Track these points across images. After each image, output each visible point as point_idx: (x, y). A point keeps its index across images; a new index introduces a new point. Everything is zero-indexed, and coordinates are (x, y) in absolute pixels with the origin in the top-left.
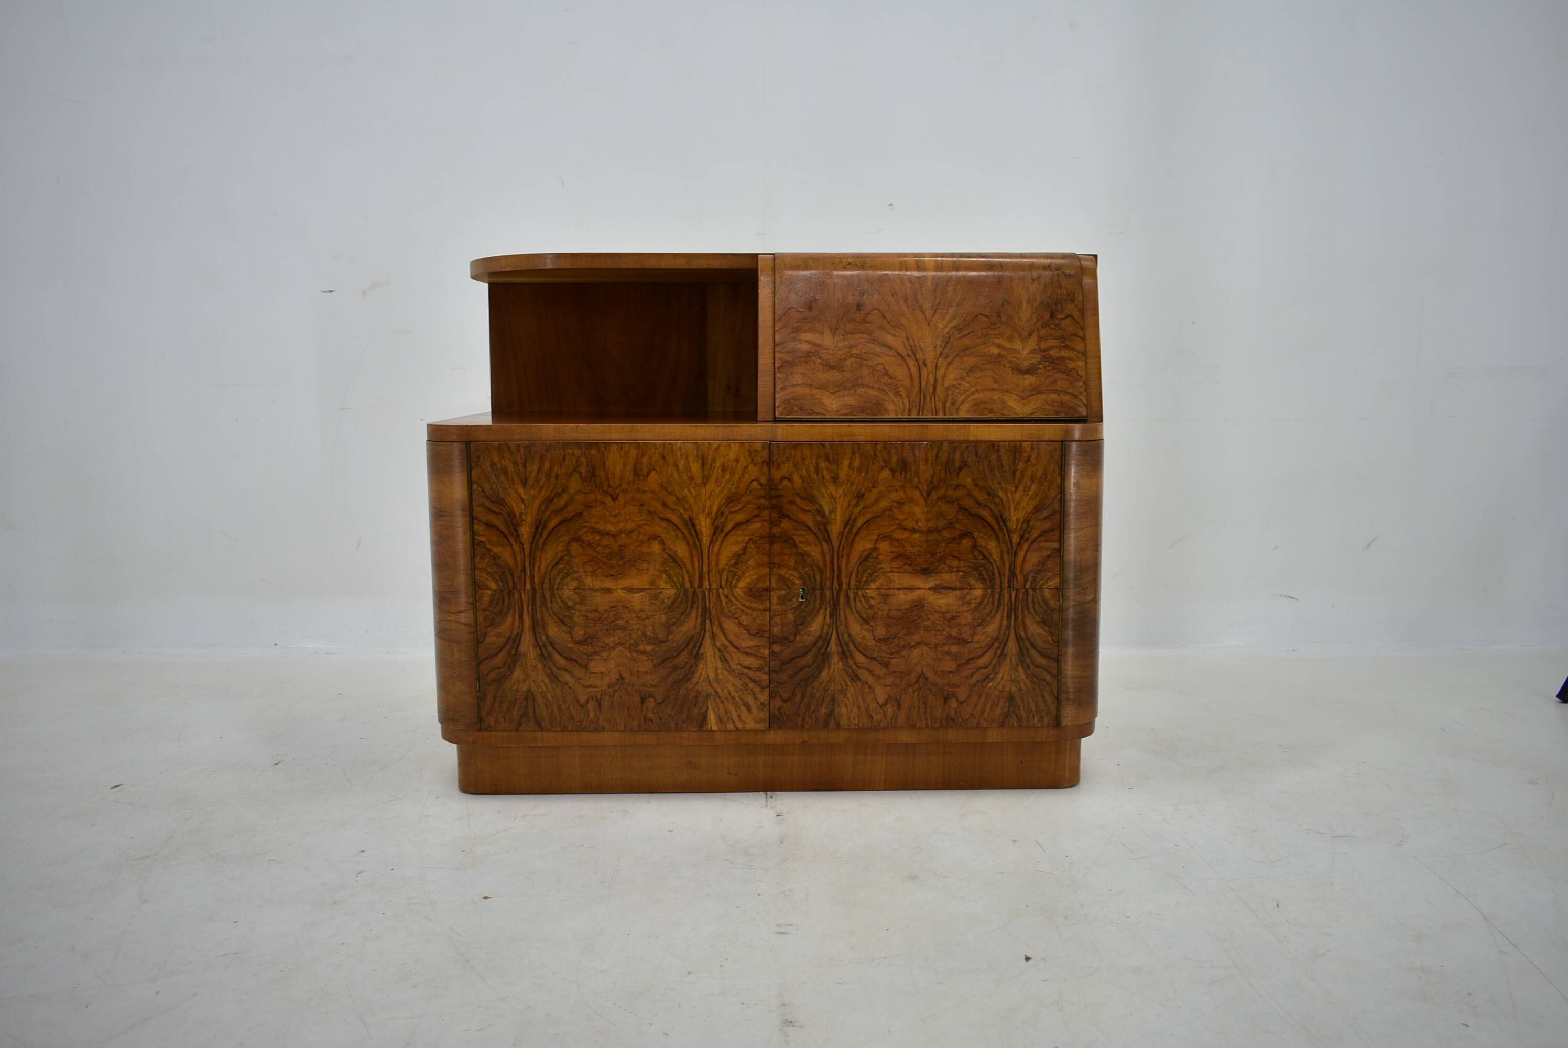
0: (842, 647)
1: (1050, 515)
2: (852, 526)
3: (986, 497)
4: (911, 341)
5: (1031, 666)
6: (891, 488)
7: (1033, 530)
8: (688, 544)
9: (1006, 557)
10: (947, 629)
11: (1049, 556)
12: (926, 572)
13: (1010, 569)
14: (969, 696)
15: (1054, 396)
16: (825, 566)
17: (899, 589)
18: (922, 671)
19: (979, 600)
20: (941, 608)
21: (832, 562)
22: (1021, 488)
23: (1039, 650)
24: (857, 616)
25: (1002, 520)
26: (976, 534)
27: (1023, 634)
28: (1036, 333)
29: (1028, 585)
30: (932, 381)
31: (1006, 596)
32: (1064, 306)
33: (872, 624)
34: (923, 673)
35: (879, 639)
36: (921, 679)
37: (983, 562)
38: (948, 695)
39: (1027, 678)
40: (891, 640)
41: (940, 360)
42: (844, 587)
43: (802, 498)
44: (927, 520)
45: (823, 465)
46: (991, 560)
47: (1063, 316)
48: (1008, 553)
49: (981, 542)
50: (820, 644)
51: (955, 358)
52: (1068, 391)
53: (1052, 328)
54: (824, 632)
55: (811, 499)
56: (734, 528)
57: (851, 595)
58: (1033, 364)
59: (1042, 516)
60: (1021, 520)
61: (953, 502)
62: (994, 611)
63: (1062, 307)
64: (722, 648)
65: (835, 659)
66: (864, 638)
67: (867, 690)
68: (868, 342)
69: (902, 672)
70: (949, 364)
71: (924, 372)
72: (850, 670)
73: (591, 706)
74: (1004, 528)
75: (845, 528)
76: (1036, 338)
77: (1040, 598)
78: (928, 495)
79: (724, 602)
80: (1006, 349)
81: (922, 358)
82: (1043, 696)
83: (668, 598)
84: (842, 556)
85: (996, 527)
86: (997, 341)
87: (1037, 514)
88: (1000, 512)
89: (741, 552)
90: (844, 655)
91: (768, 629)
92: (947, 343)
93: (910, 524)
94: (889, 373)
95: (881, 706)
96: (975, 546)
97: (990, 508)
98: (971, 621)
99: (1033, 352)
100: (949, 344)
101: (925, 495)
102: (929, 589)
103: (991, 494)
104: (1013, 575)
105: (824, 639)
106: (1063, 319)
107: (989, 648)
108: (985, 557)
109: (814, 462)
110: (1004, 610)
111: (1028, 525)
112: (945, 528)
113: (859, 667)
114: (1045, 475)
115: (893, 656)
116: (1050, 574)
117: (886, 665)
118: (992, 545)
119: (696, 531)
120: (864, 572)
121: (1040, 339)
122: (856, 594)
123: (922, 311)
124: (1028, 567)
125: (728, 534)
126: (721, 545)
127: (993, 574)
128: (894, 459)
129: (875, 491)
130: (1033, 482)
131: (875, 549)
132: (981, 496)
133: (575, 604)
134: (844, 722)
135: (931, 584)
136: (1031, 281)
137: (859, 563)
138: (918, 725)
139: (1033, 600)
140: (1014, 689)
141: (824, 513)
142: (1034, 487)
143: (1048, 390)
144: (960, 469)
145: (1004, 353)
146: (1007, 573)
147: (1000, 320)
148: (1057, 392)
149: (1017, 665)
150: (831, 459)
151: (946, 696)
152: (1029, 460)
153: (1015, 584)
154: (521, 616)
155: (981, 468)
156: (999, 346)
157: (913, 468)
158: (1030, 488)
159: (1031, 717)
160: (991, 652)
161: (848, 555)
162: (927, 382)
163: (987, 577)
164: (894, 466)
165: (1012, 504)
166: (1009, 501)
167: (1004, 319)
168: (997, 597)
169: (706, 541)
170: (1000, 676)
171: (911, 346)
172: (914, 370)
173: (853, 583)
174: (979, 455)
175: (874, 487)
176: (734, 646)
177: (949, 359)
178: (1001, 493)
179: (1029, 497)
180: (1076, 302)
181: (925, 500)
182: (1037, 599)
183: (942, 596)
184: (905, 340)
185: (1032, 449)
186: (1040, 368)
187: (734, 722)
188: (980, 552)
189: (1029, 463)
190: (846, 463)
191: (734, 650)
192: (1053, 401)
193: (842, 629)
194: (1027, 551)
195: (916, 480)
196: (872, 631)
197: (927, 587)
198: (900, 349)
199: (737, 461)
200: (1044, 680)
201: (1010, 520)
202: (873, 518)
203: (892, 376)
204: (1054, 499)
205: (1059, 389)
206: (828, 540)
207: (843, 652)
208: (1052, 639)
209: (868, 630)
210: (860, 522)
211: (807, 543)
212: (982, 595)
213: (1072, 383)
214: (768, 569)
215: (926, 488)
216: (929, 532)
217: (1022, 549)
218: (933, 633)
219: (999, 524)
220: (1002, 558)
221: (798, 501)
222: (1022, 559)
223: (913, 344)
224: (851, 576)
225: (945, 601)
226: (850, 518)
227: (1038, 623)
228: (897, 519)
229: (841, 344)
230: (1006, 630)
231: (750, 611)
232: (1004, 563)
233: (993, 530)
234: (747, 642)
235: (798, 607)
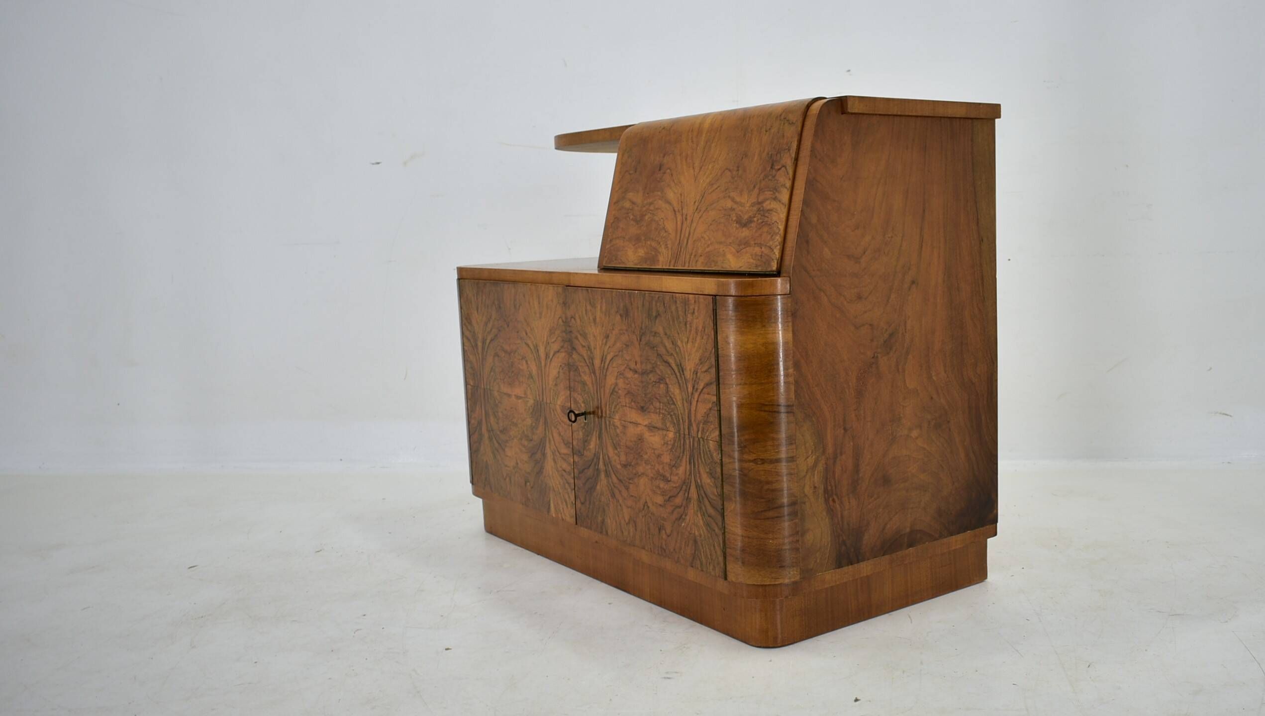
0: (605, 466)
1: (709, 368)
2: (605, 363)
3: (671, 346)
4: (683, 197)
5: (706, 514)
6: (621, 332)
7: (700, 382)
8: (536, 365)
9: (686, 404)
10: (657, 465)
11: (710, 409)
12: (643, 409)
13: (688, 417)
14: (672, 531)
15: (757, 250)
16: (594, 394)
17: (630, 422)
18: (646, 499)
19: (672, 442)
20: (653, 444)
21: (597, 392)
22: (690, 340)
23: (710, 499)
24: (611, 441)
25: (682, 370)
26: (667, 380)
27: (699, 481)
28: (758, 185)
29: (699, 436)
30: (687, 235)
31: (687, 442)
32: (782, 155)
33: (619, 450)
34: (646, 502)
35: (623, 464)
36: (646, 507)
37: (673, 406)
38: (661, 526)
39: (704, 525)
40: (628, 466)
41: (696, 214)
42: (604, 415)
43: (581, 335)
44: (642, 363)
45: (589, 307)
46: (677, 406)
47: (779, 167)
48: (686, 401)
49: (671, 388)
50: (595, 460)
51: (704, 212)
52: (768, 245)
53: (769, 180)
54: (597, 450)
55: (585, 336)
56: (554, 355)
57: (608, 422)
58: (750, 216)
59: (704, 369)
60: (692, 371)
61: (654, 347)
62: (681, 454)
63: (781, 156)
64: (554, 451)
65: (603, 475)
66: (615, 461)
67: (619, 507)
68: (659, 199)
69: (635, 497)
70: (700, 218)
71: (685, 226)
72: (610, 488)
73: (508, 479)
74: (683, 376)
75: (601, 363)
76: (758, 191)
77: (707, 449)
78: (640, 340)
79: (552, 414)
80: (736, 203)
81: (685, 214)
82: (714, 546)
83: (531, 406)
84: (601, 387)
85: (678, 374)
86: (732, 194)
87: (701, 366)
88: (680, 360)
89: (557, 376)
90: (607, 475)
91: (571, 442)
92: (702, 198)
93: (633, 366)
94: (665, 228)
95: (627, 524)
96: (667, 391)
97: (674, 356)
98: (669, 461)
99: (753, 205)
100: (704, 199)
101: (639, 339)
102: (645, 426)
103: (674, 343)
104: (690, 424)
105: (596, 456)
106: (779, 169)
107: (681, 490)
108: (674, 404)
109: (584, 304)
110: (687, 456)
111: (697, 376)
112: (651, 372)
113: (615, 487)
114: (704, 328)
115: (631, 481)
116: (712, 426)
117: (627, 489)
118: (677, 391)
119: (539, 356)
120: (613, 403)
121: (760, 190)
122: (610, 422)
123: (693, 168)
124: (700, 417)
125: (552, 358)
126: (549, 368)
127: (679, 421)
128: (622, 305)
129: (614, 332)
130: (697, 334)
131: (616, 384)
132: (669, 345)
133: (499, 402)
134: (610, 532)
135: (646, 423)
136: (765, 132)
137: (609, 395)
138: (646, 548)
139: (703, 450)
140: (697, 533)
141: (591, 350)
142: (699, 338)
143: (755, 244)
144: (656, 317)
145: (735, 206)
146: (687, 421)
147: (738, 174)
148: (760, 245)
149: (697, 511)
150: (592, 303)
151: (660, 527)
152: (694, 313)
153: (692, 432)
154: (481, 406)
155: (667, 318)
156: (733, 200)
157: (631, 315)
158: (696, 340)
159: (708, 564)
160: (681, 494)
161: (604, 386)
162: (684, 236)
163: (675, 422)
164: (622, 312)
165: (686, 353)
166: (684, 352)
167: (740, 172)
168: (682, 442)
169: (543, 364)
170: (688, 518)
171: (682, 202)
172: (679, 223)
173: (608, 412)
174: (665, 305)
175: (613, 329)
176: (558, 451)
177: (701, 213)
178: (679, 343)
179: (696, 348)
180: (791, 151)
181: (639, 344)
182: (706, 449)
183: (652, 434)
184: (679, 196)
185: (695, 302)
186: (754, 221)
187: (561, 514)
188: (671, 397)
189: (694, 316)
190: (599, 307)
191: (558, 454)
192: (756, 255)
193: (605, 451)
194: (697, 401)
195: (633, 325)
196: (619, 457)
197: (644, 424)
198: (675, 204)
199: (552, 301)
200: (714, 531)
201: (686, 370)
202: (614, 356)
203: (666, 230)
204: (711, 353)
205: (762, 243)
206: (594, 373)
207: (606, 470)
208: (717, 492)
209: (616, 454)
210: (609, 358)
211: (584, 372)
212: (674, 437)
213: (772, 236)
214: (569, 392)
215: (639, 333)
216: (644, 373)
217: (694, 398)
218: (649, 466)
219: (679, 372)
220: (683, 405)
221: (579, 336)
222: (695, 408)
223: (683, 201)
224: (606, 405)
225: (654, 440)
226: (603, 355)
227: (707, 473)
228: (626, 360)
229: (645, 202)
230: (689, 475)
231: (563, 425)
232: (684, 410)
233: (677, 378)
234: (564, 450)
235: (583, 428)
